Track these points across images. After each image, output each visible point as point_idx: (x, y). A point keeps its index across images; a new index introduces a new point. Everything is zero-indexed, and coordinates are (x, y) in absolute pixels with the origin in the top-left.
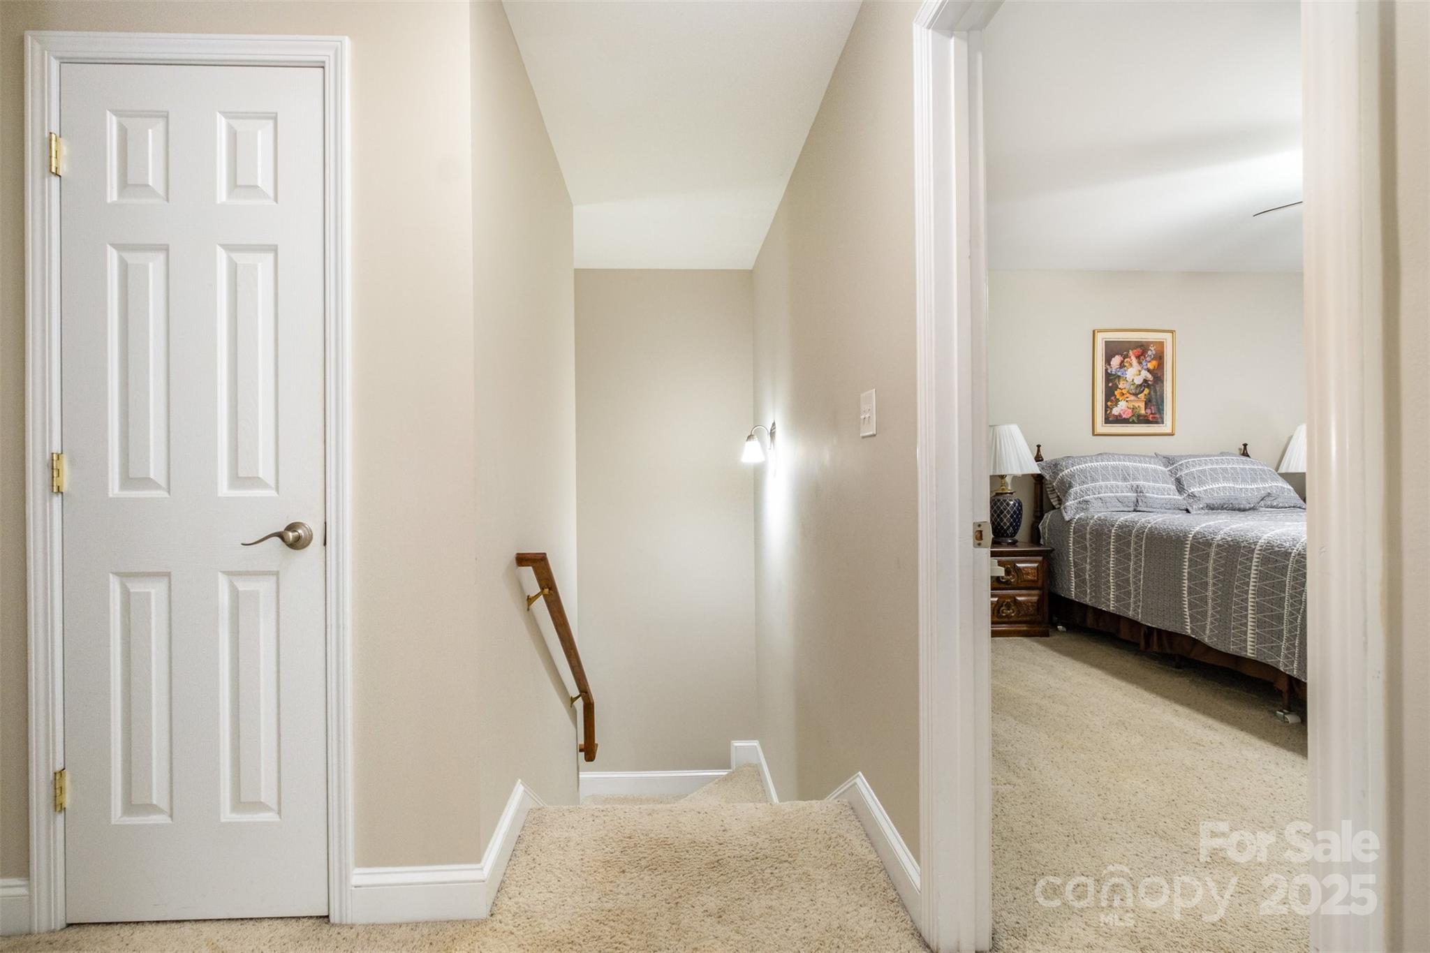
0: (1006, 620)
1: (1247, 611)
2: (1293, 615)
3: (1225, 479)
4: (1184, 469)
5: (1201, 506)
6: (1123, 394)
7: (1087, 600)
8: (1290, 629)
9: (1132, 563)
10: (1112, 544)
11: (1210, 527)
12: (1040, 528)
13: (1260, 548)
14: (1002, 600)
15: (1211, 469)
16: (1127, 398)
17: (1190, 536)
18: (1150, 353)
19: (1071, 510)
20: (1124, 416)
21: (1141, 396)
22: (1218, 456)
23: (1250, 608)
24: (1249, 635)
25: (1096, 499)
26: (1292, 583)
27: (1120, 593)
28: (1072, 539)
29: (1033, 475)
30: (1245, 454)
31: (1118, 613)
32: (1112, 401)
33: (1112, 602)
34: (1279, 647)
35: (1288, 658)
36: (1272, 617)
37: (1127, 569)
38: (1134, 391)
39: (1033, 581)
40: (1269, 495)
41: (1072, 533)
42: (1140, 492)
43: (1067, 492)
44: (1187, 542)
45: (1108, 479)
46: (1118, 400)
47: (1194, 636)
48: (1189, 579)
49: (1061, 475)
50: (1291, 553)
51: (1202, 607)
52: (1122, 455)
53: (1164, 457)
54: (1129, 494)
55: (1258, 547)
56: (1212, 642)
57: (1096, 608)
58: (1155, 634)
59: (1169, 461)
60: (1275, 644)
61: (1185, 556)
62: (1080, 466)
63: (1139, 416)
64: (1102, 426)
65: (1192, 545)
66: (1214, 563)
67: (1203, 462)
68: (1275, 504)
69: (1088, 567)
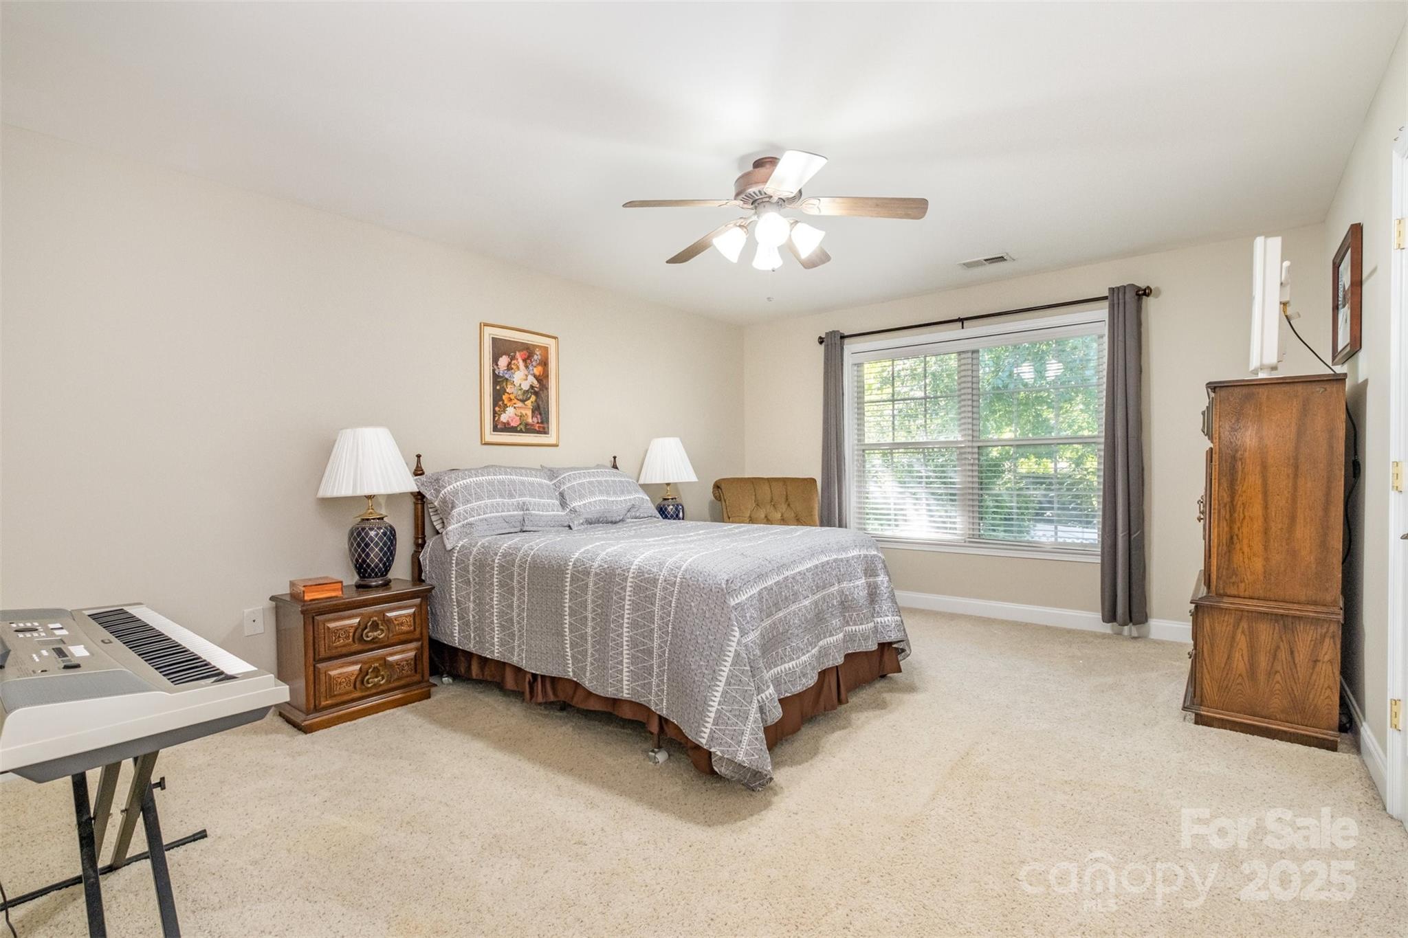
0: (374, 691)
1: (622, 647)
2: (662, 648)
3: (601, 492)
4: (567, 483)
5: (581, 521)
6: (511, 400)
7: (471, 647)
8: (659, 664)
9: (515, 599)
10: (495, 576)
11: (587, 551)
12: (421, 559)
13: (632, 575)
14: (367, 666)
15: (588, 482)
16: (515, 404)
17: (570, 564)
18: (535, 357)
19: (454, 537)
20: (512, 424)
21: (529, 403)
22: (594, 468)
23: (625, 643)
24: (625, 674)
25: (481, 520)
26: (660, 613)
27: (505, 635)
28: (454, 572)
29: (412, 493)
30: (615, 467)
31: (502, 660)
32: (500, 407)
33: (497, 647)
34: (650, 683)
35: (659, 696)
36: (643, 651)
37: (511, 606)
38: (521, 397)
39: (408, 632)
40: (633, 506)
41: (454, 565)
42: (527, 510)
43: (450, 514)
44: (567, 572)
45: (493, 497)
46: (506, 406)
47: (575, 679)
48: (570, 615)
49: (443, 492)
50: (658, 580)
51: (582, 646)
52: (509, 468)
53: (549, 470)
54: (516, 513)
55: (631, 575)
56: (592, 686)
57: (480, 656)
58: (539, 680)
59: (552, 473)
60: (646, 681)
61: (566, 588)
62: (464, 481)
63: (527, 424)
64: (491, 434)
65: (573, 574)
66: (593, 595)
67: (582, 474)
68: (638, 515)
69: (472, 605)
